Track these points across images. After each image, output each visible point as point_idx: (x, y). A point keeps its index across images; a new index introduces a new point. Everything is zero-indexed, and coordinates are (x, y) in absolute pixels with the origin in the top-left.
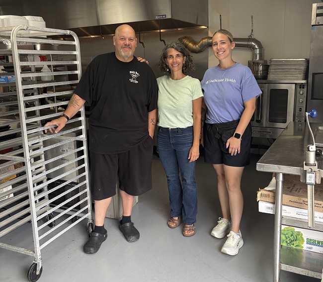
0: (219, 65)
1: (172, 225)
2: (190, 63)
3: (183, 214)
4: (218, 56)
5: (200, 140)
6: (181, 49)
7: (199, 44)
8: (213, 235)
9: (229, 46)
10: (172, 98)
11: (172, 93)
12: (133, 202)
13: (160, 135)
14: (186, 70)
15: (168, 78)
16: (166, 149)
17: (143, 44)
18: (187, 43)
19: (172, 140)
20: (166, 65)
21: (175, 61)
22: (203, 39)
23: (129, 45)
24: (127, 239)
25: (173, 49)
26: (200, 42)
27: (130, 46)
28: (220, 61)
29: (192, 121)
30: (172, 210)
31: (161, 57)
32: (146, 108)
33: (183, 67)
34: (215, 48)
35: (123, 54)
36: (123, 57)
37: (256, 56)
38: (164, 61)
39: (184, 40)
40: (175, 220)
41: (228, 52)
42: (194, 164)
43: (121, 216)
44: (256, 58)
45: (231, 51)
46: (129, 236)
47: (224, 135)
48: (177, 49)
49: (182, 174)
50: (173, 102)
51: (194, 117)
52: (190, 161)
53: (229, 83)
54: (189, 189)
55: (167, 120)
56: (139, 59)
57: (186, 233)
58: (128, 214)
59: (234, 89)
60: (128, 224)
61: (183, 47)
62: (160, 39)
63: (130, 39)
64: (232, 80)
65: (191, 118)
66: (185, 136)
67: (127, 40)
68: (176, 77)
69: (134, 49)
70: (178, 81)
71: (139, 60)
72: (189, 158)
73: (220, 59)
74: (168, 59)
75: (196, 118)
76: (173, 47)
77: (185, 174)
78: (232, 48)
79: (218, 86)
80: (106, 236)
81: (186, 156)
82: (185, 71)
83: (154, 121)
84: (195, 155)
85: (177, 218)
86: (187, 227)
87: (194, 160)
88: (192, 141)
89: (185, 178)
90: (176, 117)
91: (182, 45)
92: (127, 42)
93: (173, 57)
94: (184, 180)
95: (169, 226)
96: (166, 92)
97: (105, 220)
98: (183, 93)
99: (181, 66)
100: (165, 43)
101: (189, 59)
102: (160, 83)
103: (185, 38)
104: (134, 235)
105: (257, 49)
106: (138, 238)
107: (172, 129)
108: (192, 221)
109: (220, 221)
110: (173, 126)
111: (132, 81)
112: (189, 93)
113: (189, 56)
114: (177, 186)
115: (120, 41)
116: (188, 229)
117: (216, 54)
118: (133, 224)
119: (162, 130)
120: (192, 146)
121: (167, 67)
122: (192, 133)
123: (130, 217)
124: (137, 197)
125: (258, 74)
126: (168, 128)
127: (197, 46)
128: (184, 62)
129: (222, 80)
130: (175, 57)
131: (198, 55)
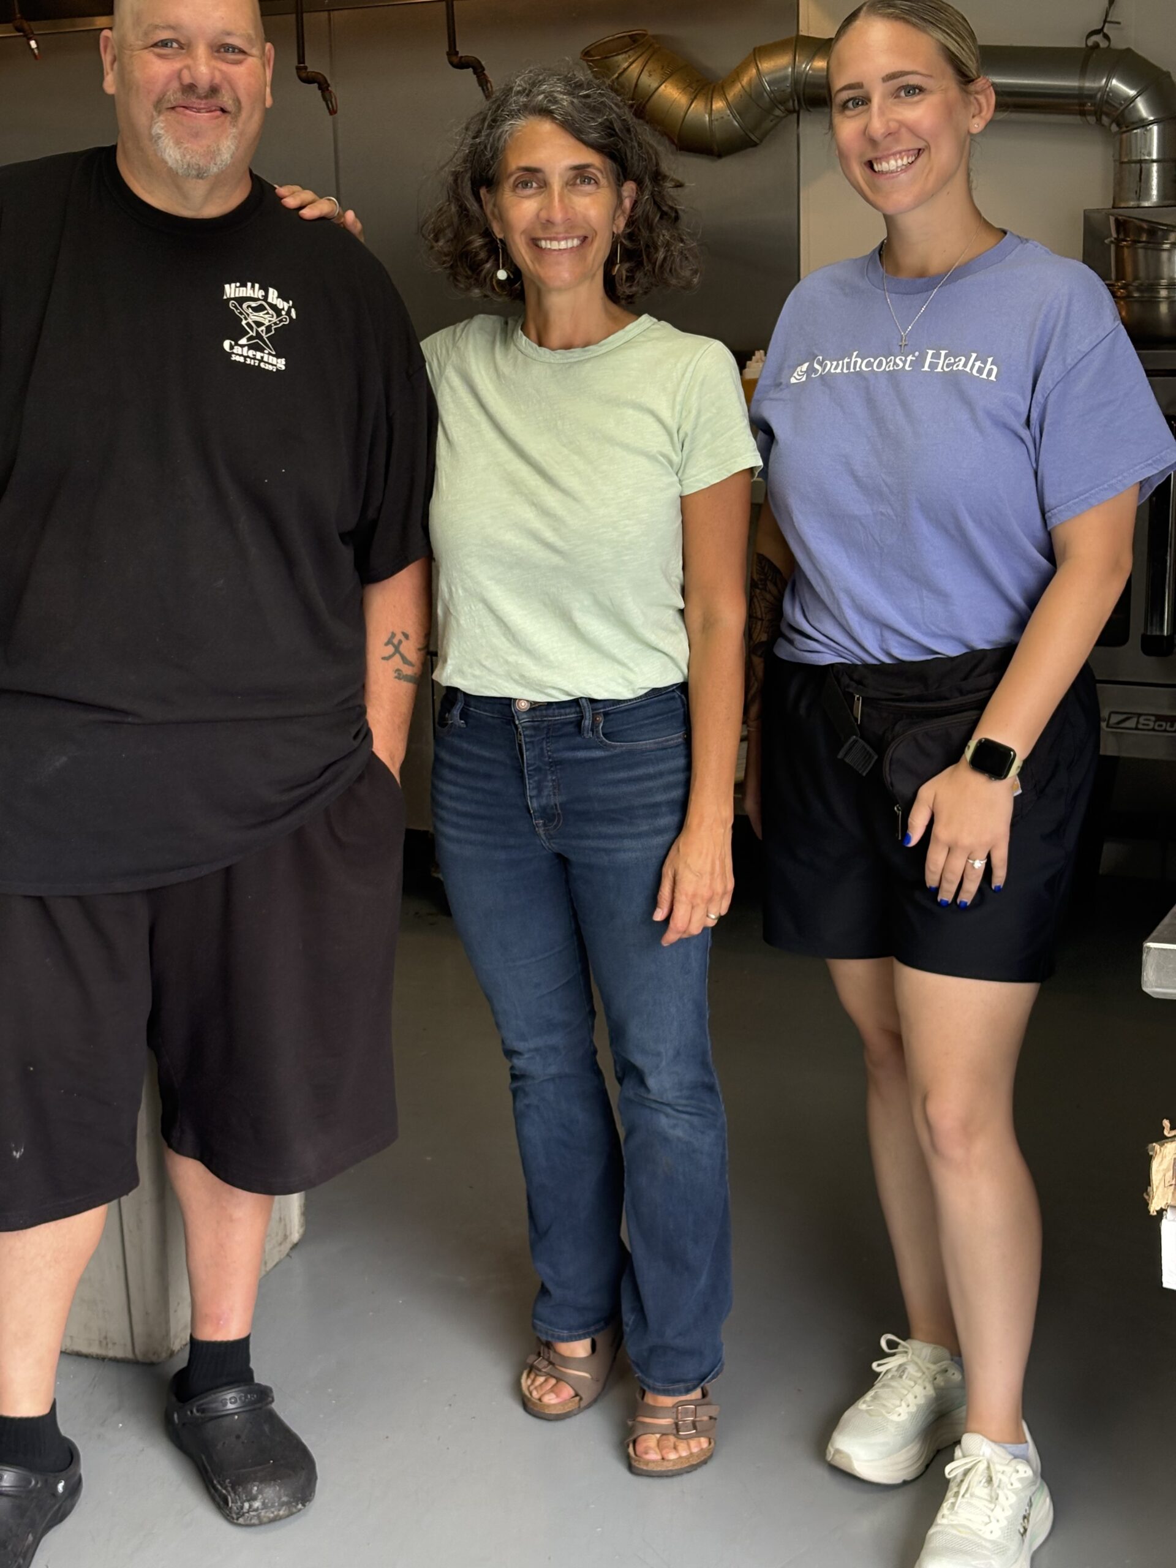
0: (885, 252)
1: (550, 1399)
2: (664, 235)
3: (629, 1318)
4: (874, 187)
5: (739, 788)
6: (608, 129)
7: (735, 92)
8: (840, 1462)
9: (949, 111)
10: (533, 481)
11: (536, 447)
12: (265, 1236)
13: (456, 751)
14: (630, 279)
15: (507, 336)
16: (501, 855)
17: (324, 87)
18: (648, 81)
19: (539, 788)
20: (488, 233)
21: (558, 216)
22: (761, 52)
23: (214, 90)
24: (221, 1504)
25: (546, 127)
26: (736, 75)
27: (226, 100)
28: (889, 220)
29: (678, 645)
30: (544, 1291)
31: (456, 176)
32: (346, 555)
33: (609, 263)
34: (848, 128)
35: (171, 153)
36: (173, 179)
37: (1143, 178)
38: (472, 205)
39: (622, 61)
40: (566, 1361)
41: (944, 154)
42: (697, 961)
43: (179, 1340)
44: (1142, 190)
45: (968, 144)
46: (239, 1482)
47: (900, 750)
48: (573, 128)
49: (617, 1035)
50: (545, 512)
51: (695, 615)
52: (671, 937)
53: (954, 381)
54: (666, 1140)
55: (500, 642)
56: (292, 196)
57: (650, 1449)
58: (230, 1330)
59: (987, 424)
60: (230, 1401)
61: (618, 111)
62: (452, 52)
63: (222, 49)
64: (969, 365)
65: (677, 624)
66: (631, 759)
67: (201, 51)
68: (560, 325)
69: (251, 122)
70: (576, 354)
71: (291, 202)
72: (659, 915)
73: (890, 210)
74: (508, 196)
75: (709, 624)
76: (545, 112)
77: (636, 1030)
78: (977, 125)
79: (870, 402)
80: (74, 1489)
81: (640, 900)
82: (624, 289)
83: (411, 649)
84: (705, 892)
85: (580, 1349)
86: (654, 1411)
87: (695, 929)
88: (677, 794)
89: (639, 1060)
90: (566, 618)
91: (611, 100)
92: (204, 68)
93: (544, 185)
94: (629, 1072)
95: (527, 1405)
96: (490, 434)
97: (59, 1375)
98: (611, 440)
99: (599, 250)
100: (483, 81)
101: (657, 201)
102: (451, 375)
103: (634, 42)
104: (271, 1477)
105: (1144, 124)
106: (303, 1493)
107: (535, 707)
108: (690, 1368)
109: (892, 1363)
110: (540, 687)
111: (240, 352)
112: (658, 442)
113: (658, 177)
114: (583, 1118)
115: (149, 56)
116: (666, 1422)
117: (858, 172)
118: (264, 1394)
119: (464, 715)
120: (680, 827)
121: (499, 251)
122: (678, 737)
123: (242, 1346)
124: (294, 1202)
125: (1154, 302)
126: (507, 703)
127: (718, 105)
128: (621, 223)
129: (902, 363)
130: (556, 185)
131: (730, 168)
